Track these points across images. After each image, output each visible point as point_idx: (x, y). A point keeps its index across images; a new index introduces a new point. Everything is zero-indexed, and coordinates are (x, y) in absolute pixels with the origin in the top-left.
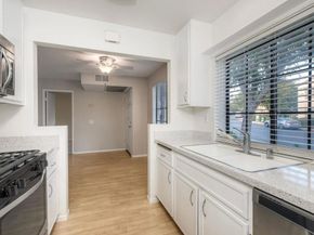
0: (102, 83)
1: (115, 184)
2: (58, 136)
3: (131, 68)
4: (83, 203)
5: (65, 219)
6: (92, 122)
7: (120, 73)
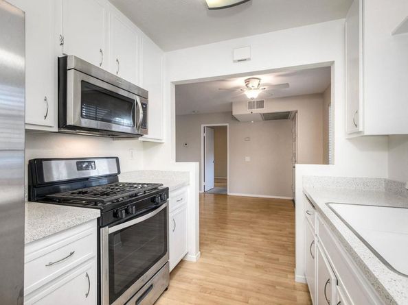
0: (257, 111)
1: (258, 240)
2: (189, 172)
3: (287, 85)
4: (216, 250)
5: (195, 260)
6: (248, 159)
7: (277, 93)
